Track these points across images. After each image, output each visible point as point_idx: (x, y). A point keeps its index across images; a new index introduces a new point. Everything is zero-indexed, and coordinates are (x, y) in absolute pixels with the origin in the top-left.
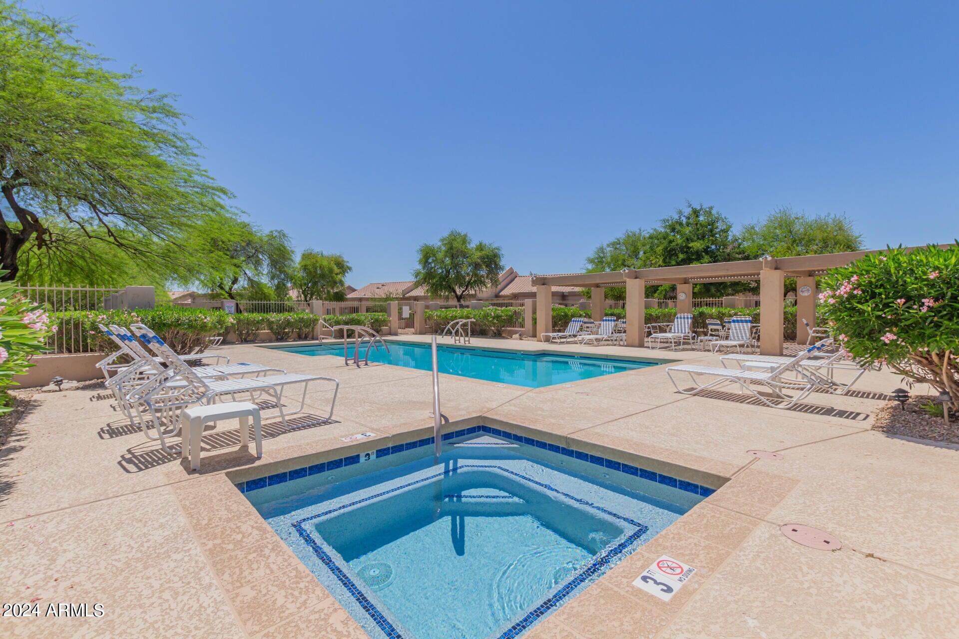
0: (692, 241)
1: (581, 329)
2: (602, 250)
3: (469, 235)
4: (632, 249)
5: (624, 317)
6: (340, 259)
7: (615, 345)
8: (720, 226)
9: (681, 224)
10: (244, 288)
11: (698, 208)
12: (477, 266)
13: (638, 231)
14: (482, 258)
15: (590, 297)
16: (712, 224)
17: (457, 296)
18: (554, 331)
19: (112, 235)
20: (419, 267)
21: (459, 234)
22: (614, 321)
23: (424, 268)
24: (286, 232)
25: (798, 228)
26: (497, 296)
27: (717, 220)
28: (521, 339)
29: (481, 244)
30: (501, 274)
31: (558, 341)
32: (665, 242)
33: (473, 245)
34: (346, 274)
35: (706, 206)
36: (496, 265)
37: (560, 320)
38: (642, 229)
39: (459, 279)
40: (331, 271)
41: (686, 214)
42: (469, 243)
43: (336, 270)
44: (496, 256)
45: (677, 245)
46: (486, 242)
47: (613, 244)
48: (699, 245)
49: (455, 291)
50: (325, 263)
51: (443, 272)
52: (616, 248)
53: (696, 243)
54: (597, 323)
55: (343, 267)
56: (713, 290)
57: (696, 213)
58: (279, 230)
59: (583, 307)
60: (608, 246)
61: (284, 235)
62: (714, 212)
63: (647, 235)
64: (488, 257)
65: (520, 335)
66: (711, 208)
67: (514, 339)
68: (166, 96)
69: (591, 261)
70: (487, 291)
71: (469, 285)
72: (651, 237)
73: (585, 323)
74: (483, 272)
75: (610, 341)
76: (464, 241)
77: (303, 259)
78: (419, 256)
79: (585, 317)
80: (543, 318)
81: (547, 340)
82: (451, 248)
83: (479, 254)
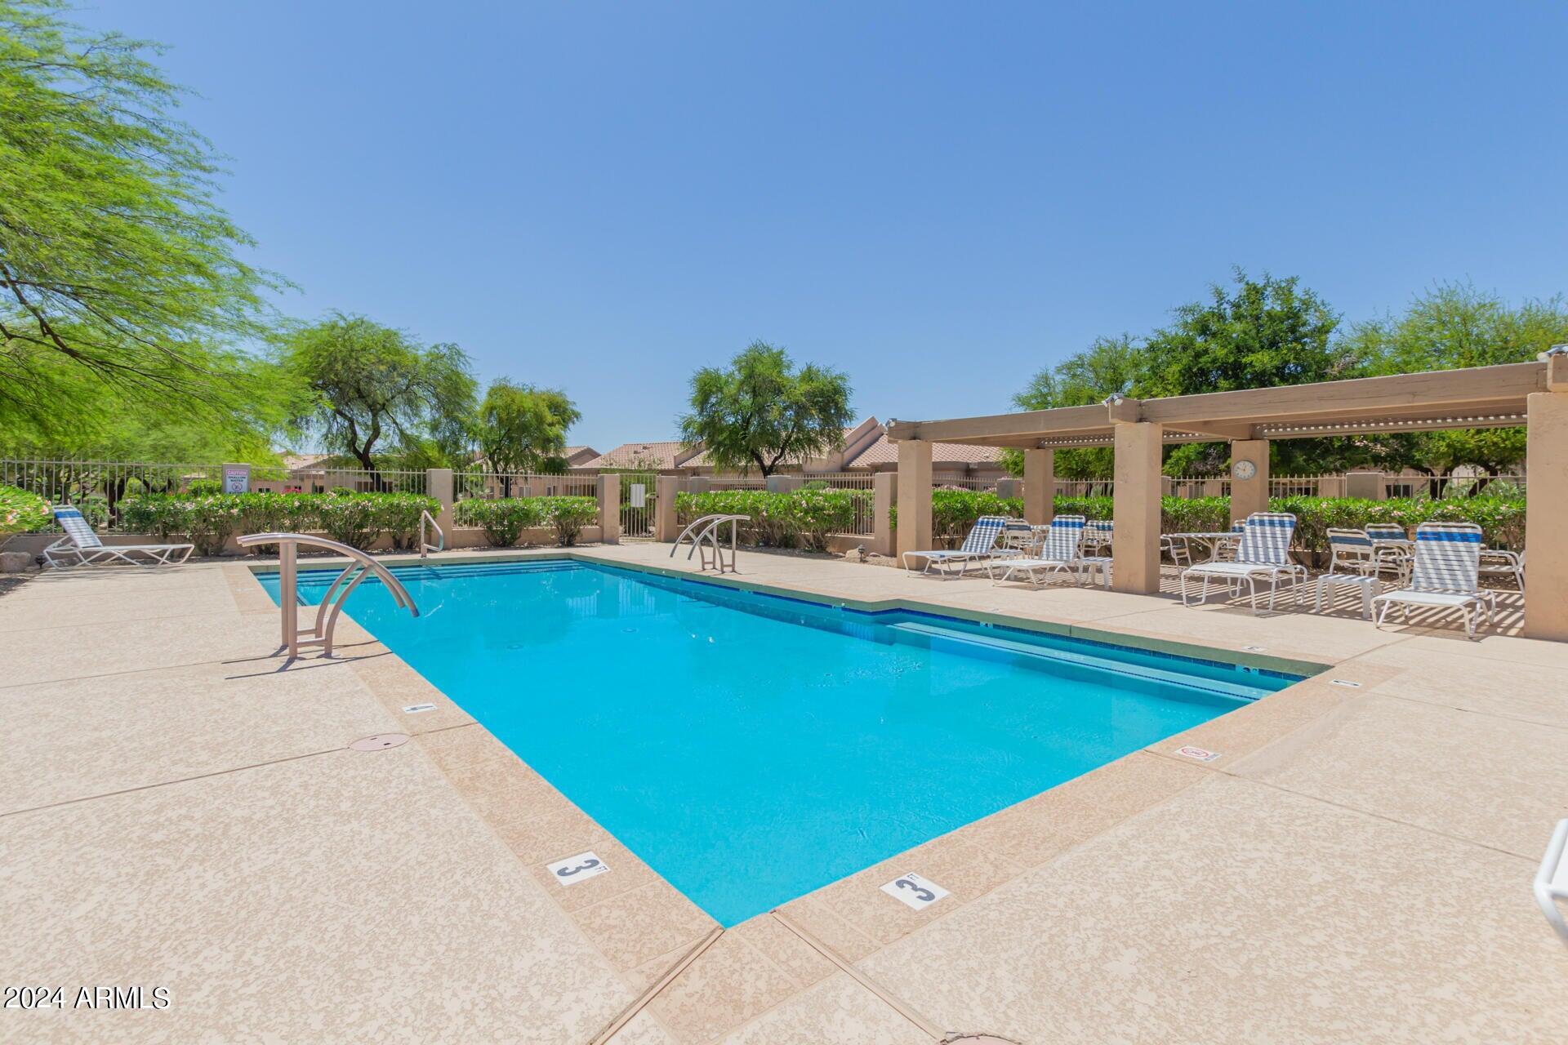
0: (1251, 350)
1: (999, 543)
2: (1045, 380)
3: (786, 351)
4: (1109, 374)
5: (1109, 516)
6: (559, 399)
7: (1083, 585)
8: (1312, 319)
9: (1221, 317)
10: (394, 449)
11: (1261, 284)
12: (801, 411)
13: (1121, 338)
14: (810, 395)
15: (1021, 473)
16: (1294, 316)
17: (763, 467)
18: (937, 545)
19: (50, 331)
20: (692, 412)
21: (768, 350)
22: (1081, 525)
23: (700, 414)
24: (461, 347)
25: (1484, 329)
26: (845, 469)
27: (1307, 305)
28: (863, 561)
29: (809, 368)
30: (850, 429)
31: (945, 567)
32: (1186, 359)
33: (796, 371)
34: (571, 425)
35: (1279, 276)
36: (838, 409)
37: (953, 519)
38: (1131, 336)
39: (770, 437)
40: (540, 419)
41: (1232, 298)
42: (789, 367)
43: (549, 417)
44: (838, 391)
45: (1214, 361)
46: (820, 364)
47: (1069, 368)
48: (1266, 359)
49: (760, 459)
50: (528, 404)
51: (736, 421)
52: (1074, 375)
53: (1259, 356)
54: (1037, 528)
55: (563, 412)
56: (1301, 459)
57: (1255, 293)
58: (449, 343)
59: (1006, 491)
60: (1059, 370)
61: (459, 353)
62: (1298, 292)
63: (1144, 345)
64: (822, 393)
65: (862, 552)
66: (1292, 281)
67: (849, 560)
68: (140, 45)
69: (1022, 401)
70: (823, 457)
71: (786, 445)
72: (1152, 348)
73: (1009, 528)
74: (813, 424)
75: (1071, 577)
76: (777, 362)
77: (490, 395)
78: (690, 392)
79: (1010, 513)
80: (913, 515)
81: (920, 566)
82: (750, 376)
83: (805, 387)
